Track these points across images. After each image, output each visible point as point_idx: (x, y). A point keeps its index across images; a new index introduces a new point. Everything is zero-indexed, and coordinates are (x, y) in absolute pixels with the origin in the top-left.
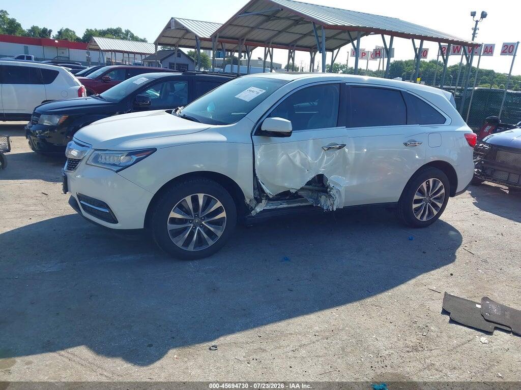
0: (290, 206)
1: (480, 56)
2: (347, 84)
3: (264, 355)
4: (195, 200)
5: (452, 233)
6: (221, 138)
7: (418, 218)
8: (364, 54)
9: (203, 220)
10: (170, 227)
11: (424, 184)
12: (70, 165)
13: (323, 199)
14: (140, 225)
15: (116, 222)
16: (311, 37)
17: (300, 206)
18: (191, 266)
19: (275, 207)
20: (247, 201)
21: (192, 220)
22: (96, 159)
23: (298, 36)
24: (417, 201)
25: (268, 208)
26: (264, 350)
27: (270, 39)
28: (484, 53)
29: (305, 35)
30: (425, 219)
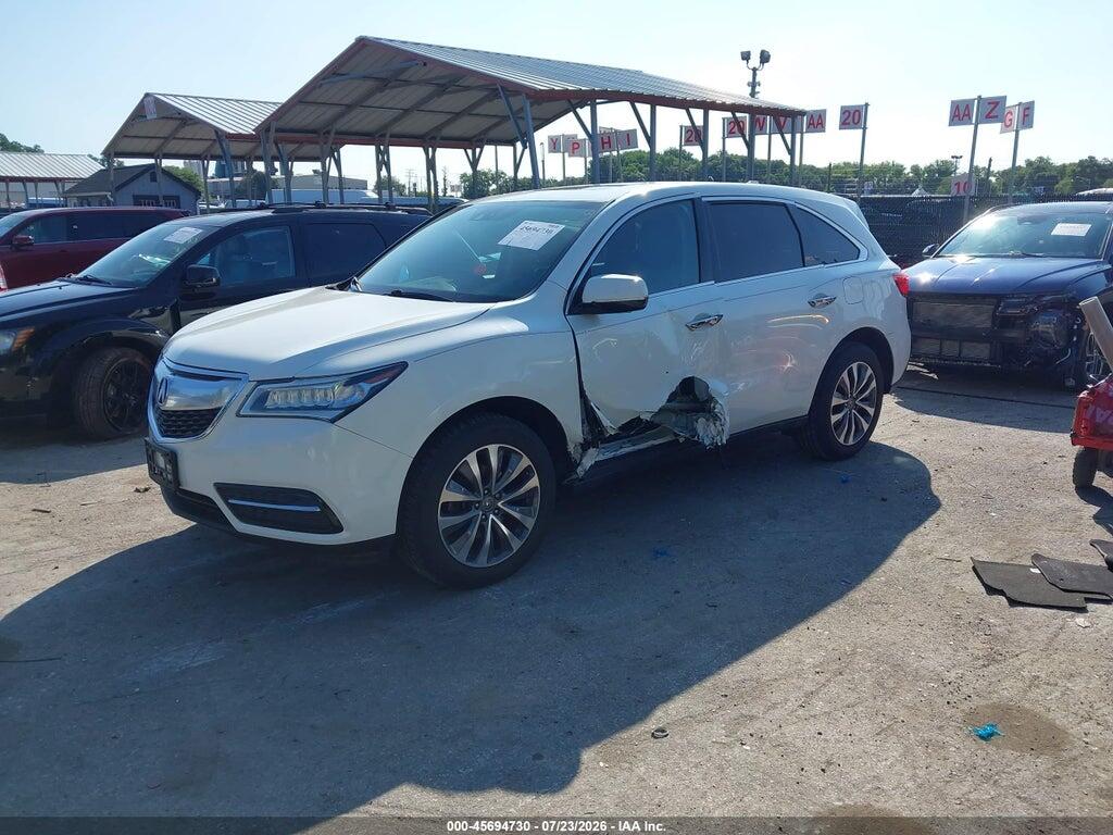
0: (636, 447)
1: (802, 133)
2: (703, 199)
3: (757, 725)
4: (483, 459)
5: (899, 460)
6: (515, 326)
7: (841, 440)
8: (576, 146)
9: (499, 499)
10: (445, 522)
11: (845, 375)
12: (169, 426)
13: (701, 425)
14: (389, 528)
15: (338, 528)
16: (469, 118)
17: (654, 447)
18: (490, 597)
19: (611, 455)
20: (571, 448)
21: (478, 502)
22: (260, 403)
23: (443, 118)
24: (838, 409)
25: (601, 458)
26: (752, 718)
27: (386, 127)
28: (808, 127)
29: (458, 115)
30: (851, 442)
